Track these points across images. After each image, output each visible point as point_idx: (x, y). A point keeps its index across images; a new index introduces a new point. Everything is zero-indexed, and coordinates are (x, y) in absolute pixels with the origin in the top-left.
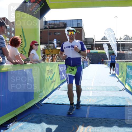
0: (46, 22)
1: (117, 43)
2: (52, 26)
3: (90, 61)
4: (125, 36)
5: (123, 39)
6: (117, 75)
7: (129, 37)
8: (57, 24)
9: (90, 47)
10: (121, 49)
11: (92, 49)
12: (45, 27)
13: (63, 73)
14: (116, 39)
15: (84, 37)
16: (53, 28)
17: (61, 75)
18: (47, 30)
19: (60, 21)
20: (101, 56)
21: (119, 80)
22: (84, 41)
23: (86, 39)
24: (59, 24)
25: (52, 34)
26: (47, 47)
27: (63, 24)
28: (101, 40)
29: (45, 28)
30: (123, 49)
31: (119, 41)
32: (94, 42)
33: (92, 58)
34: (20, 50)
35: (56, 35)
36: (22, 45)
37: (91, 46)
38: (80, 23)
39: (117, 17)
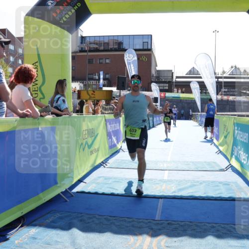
0: (83, 38)
1: (216, 80)
2: (95, 46)
4: (232, 67)
5: (229, 73)
6: (215, 141)
7: (239, 69)
8: (104, 43)
9: (166, 87)
10: (224, 92)
11: (170, 90)
12: (82, 48)
13: (114, 136)
14: (215, 73)
15: (156, 68)
16: (97, 50)
17: (110, 140)
18: (85, 54)
19: (110, 38)
20: (186, 105)
21: (219, 150)
22: (155, 75)
23: (159, 72)
24: (108, 44)
25: (94, 62)
26: (85, 85)
27: (116, 42)
28: (186, 74)
29: (82, 51)
30: (228, 91)
31: (221, 78)
32: (174, 78)
34: (33, 91)
35: (102, 63)
36: (37, 80)
38: (148, 42)
39: (218, 32)
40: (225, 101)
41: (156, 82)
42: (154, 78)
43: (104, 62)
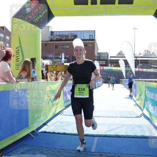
0: (52, 32)
1: (135, 59)
2: (60, 37)
3: (104, 80)
4: (145, 51)
5: (143, 55)
6: (134, 97)
7: (149, 52)
8: (65, 36)
10: (140, 66)
11: (106, 65)
12: (51, 39)
13: (69, 94)
14: (134, 55)
15: (97, 51)
16: (61, 40)
17: (65, 97)
18: (53, 42)
19: (69, 33)
20: (116, 74)
21: (136, 104)
22: (97, 56)
23: (99, 54)
24: (68, 36)
25: (59, 48)
27: (73, 35)
28: (117, 55)
29: (51, 40)
30: (143, 66)
31: (138, 57)
32: (109, 57)
33: (106, 76)
34: (16, 65)
35: (64, 48)
37: (105, 62)
38: (92, 35)
39: (136, 29)
40: (141, 72)
41: (97, 60)
42: (96, 57)
43: (65, 47)
